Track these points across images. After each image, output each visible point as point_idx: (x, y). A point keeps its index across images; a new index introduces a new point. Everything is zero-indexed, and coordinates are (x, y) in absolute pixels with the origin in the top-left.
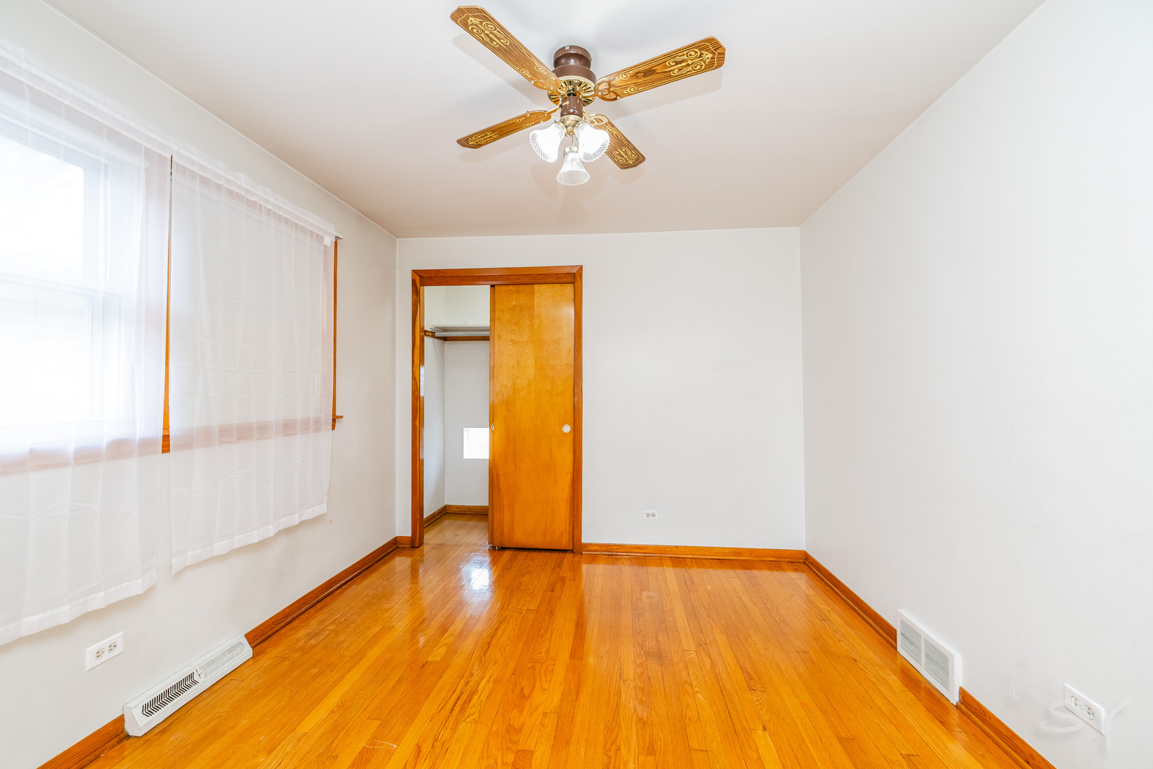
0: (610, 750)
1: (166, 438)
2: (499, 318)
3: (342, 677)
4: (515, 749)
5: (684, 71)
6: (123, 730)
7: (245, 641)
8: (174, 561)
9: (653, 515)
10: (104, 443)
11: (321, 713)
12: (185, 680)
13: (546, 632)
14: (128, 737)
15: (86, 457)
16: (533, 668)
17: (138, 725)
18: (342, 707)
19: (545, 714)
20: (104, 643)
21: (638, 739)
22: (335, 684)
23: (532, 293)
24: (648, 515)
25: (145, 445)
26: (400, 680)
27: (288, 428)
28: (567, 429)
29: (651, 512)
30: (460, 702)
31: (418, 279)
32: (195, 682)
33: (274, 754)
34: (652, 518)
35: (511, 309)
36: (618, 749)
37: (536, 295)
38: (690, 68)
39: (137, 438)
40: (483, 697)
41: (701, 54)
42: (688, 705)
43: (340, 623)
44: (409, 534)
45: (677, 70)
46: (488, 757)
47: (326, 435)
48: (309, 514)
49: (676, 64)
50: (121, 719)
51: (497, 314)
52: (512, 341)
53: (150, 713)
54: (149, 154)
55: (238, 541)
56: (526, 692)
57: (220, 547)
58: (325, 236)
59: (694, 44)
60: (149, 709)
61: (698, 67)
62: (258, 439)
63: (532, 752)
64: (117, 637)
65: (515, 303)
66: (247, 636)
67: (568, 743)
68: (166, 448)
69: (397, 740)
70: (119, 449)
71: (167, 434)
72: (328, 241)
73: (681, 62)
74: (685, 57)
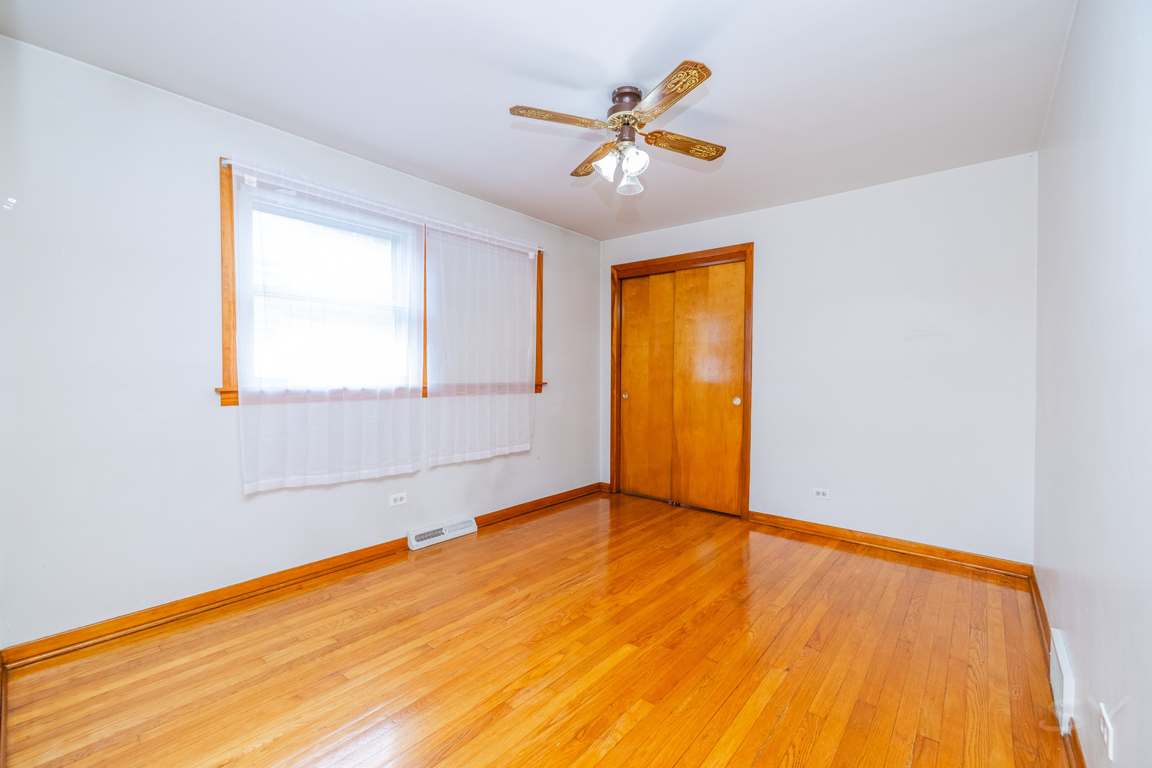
0: (643, 636)
1: (425, 388)
2: (678, 300)
3: (514, 552)
4: (581, 614)
5: (685, 87)
6: (407, 545)
7: (474, 521)
8: (430, 459)
9: (824, 494)
10: (393, 389)
11: (492, 565)
12: (438, 530)
13: (663, 564)
14: (409, 549)
15: (385, 395)
16: (633, 580)
17: (414, 545)
18: (504, 566)
19: (617, 605)
20: (398, 496)
21: (669, 638)
22: (509, 554)
23: (707, 274)
24: (818, 493)
25: (414, 391)
26: (543, 563)
27: (499, 388)
28: (737, 401)
29: (821, 490)
30: (569, 583)
31: (615, 272)
32: (443, 534)
33: (460, 575)
34: (823, 497)
35: (689, 291)
36: (649, 638)
37: (710, 275)
38: (688, 84)
39: (410, 387)
40: (584, 585)
41: (688, 73)
42: (733, 635)
43: (533, 526)
44: (608, 482)
45: (679, 89)
46: (563, 612)
47: (530, 397)
48: (516, 449)
49: (675, 86)
50: (406, 539)
51: (677, 296)
52: (688, 320)
53: (418, 541)
54: (413, 225)
55: (468, 456)
56: (615, 591)
57: (457, 458)
58: (530, 253)
59: (677, 69)
60: (420, 538)
61: (694, 81)
62: (480, 394)
63: (591, 619)
64: (403, 494)
65: (692, 286)
66: (476, 519)
67: (618, 623)
68: (425, 395)
69: (521, 589)
70: (401, 392)
71: (425, 386)
72: (533, 256)
73: (678, 82)
74: (677, 79)
